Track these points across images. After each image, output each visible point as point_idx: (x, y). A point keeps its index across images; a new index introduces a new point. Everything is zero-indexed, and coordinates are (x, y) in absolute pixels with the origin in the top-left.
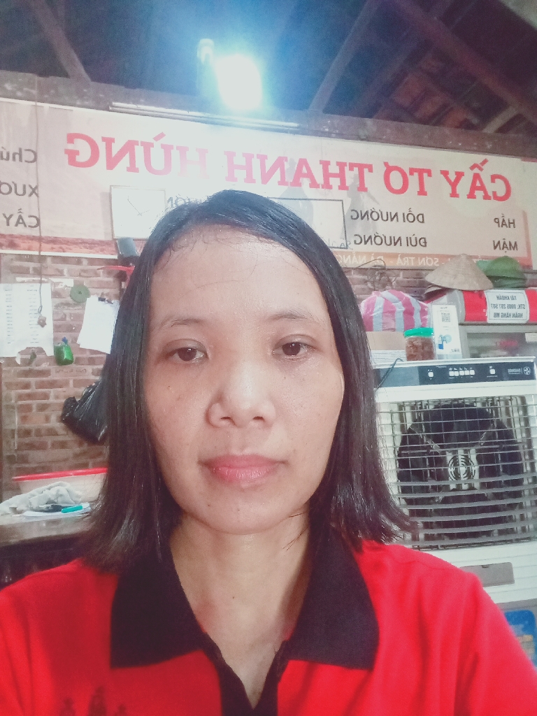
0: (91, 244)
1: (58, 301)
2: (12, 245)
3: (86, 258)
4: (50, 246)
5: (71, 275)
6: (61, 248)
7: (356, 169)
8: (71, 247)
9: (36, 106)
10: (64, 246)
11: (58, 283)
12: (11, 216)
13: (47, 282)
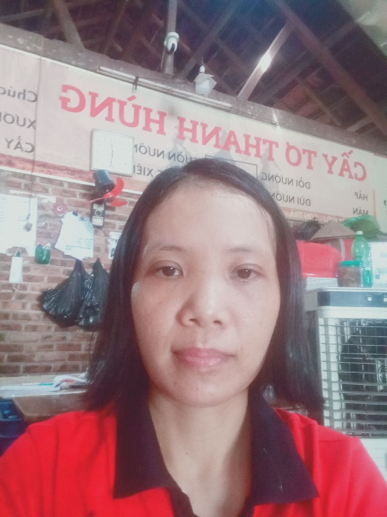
0: (73, 172)
1: (42, 212)
2: (10, 164)
3: (67, 182)
4: (41, 168)
5: (54, 194)
6: (49, 171)
7: (267, 145)
8: (57, 171)
9: (40, 59)
10: (51, 170)
11: (43, 199)
12: (12, 141)
13: (35, 197)
